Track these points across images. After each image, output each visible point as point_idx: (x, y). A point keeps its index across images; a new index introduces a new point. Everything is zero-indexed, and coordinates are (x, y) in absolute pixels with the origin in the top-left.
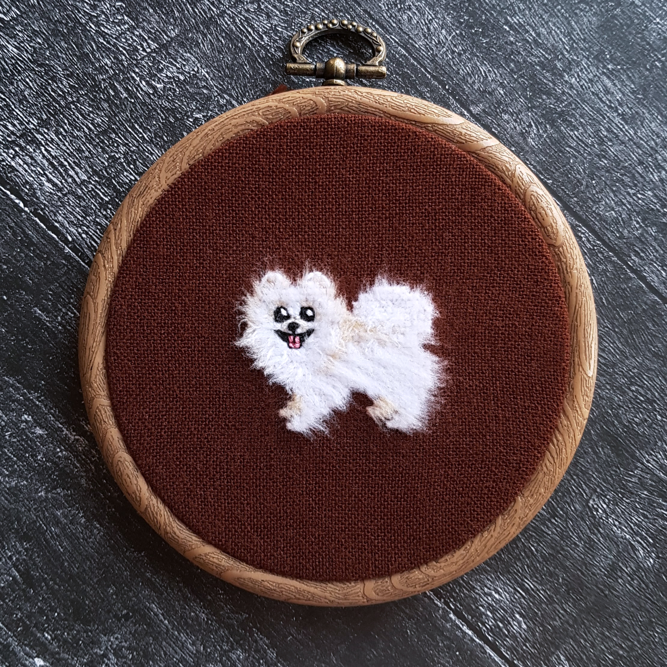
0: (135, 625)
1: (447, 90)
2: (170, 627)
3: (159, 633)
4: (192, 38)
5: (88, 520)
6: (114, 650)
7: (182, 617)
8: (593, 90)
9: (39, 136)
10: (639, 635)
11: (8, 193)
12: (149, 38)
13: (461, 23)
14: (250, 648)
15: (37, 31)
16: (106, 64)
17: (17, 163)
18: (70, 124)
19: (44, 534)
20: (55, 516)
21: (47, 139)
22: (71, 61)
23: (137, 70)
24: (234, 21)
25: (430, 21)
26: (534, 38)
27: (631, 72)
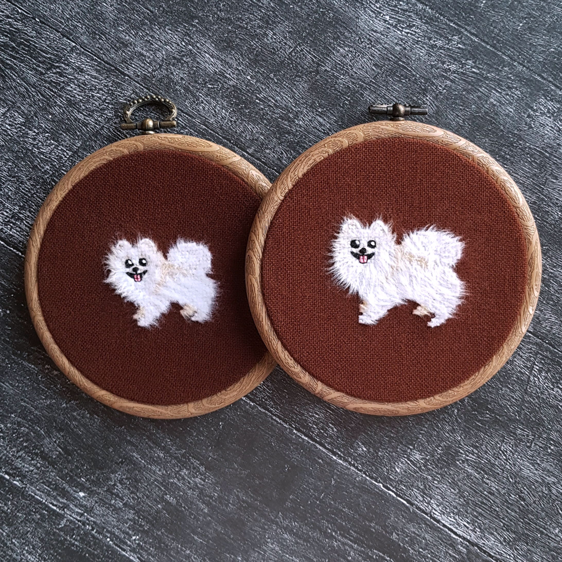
0: (127, 466)
1: (232, 143)
2: (145, 464)
3: (141, 468)
4: (89, 144)
5: (91, 415)
6: (119, 481)
7: (151, 457)
8: (312, 125)
9: (21, 215)
10: (400, 424)
11: (12, 249)
12: (67, 150)
13: (232, 104)
14: (190, 467)
15: (7, 159)
16: (47, 169)
17: (13, 232)
18: (36, 205)
19: (70, 426)
20: (74, 416)
21: (26, 216)
22: (29, 171)
23: (64, 169)
24: (110, 130)
25: (215, 107)
26: (274, 103)
27: (332, 111)
